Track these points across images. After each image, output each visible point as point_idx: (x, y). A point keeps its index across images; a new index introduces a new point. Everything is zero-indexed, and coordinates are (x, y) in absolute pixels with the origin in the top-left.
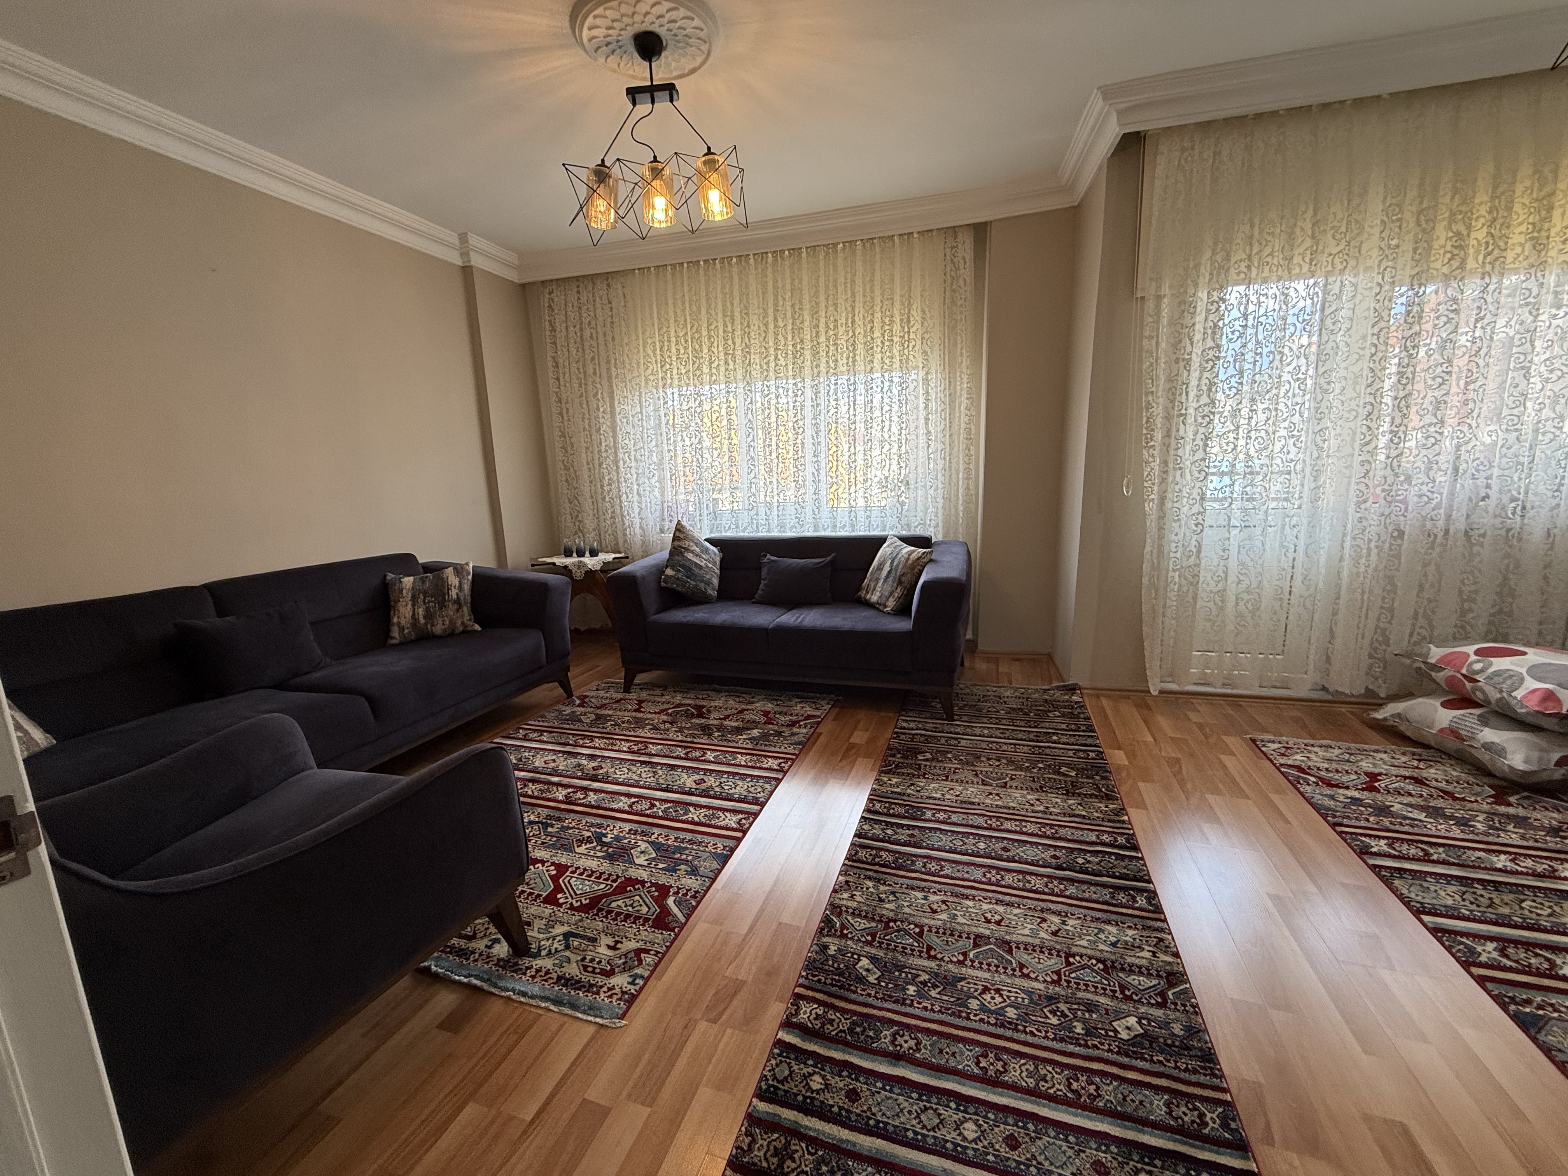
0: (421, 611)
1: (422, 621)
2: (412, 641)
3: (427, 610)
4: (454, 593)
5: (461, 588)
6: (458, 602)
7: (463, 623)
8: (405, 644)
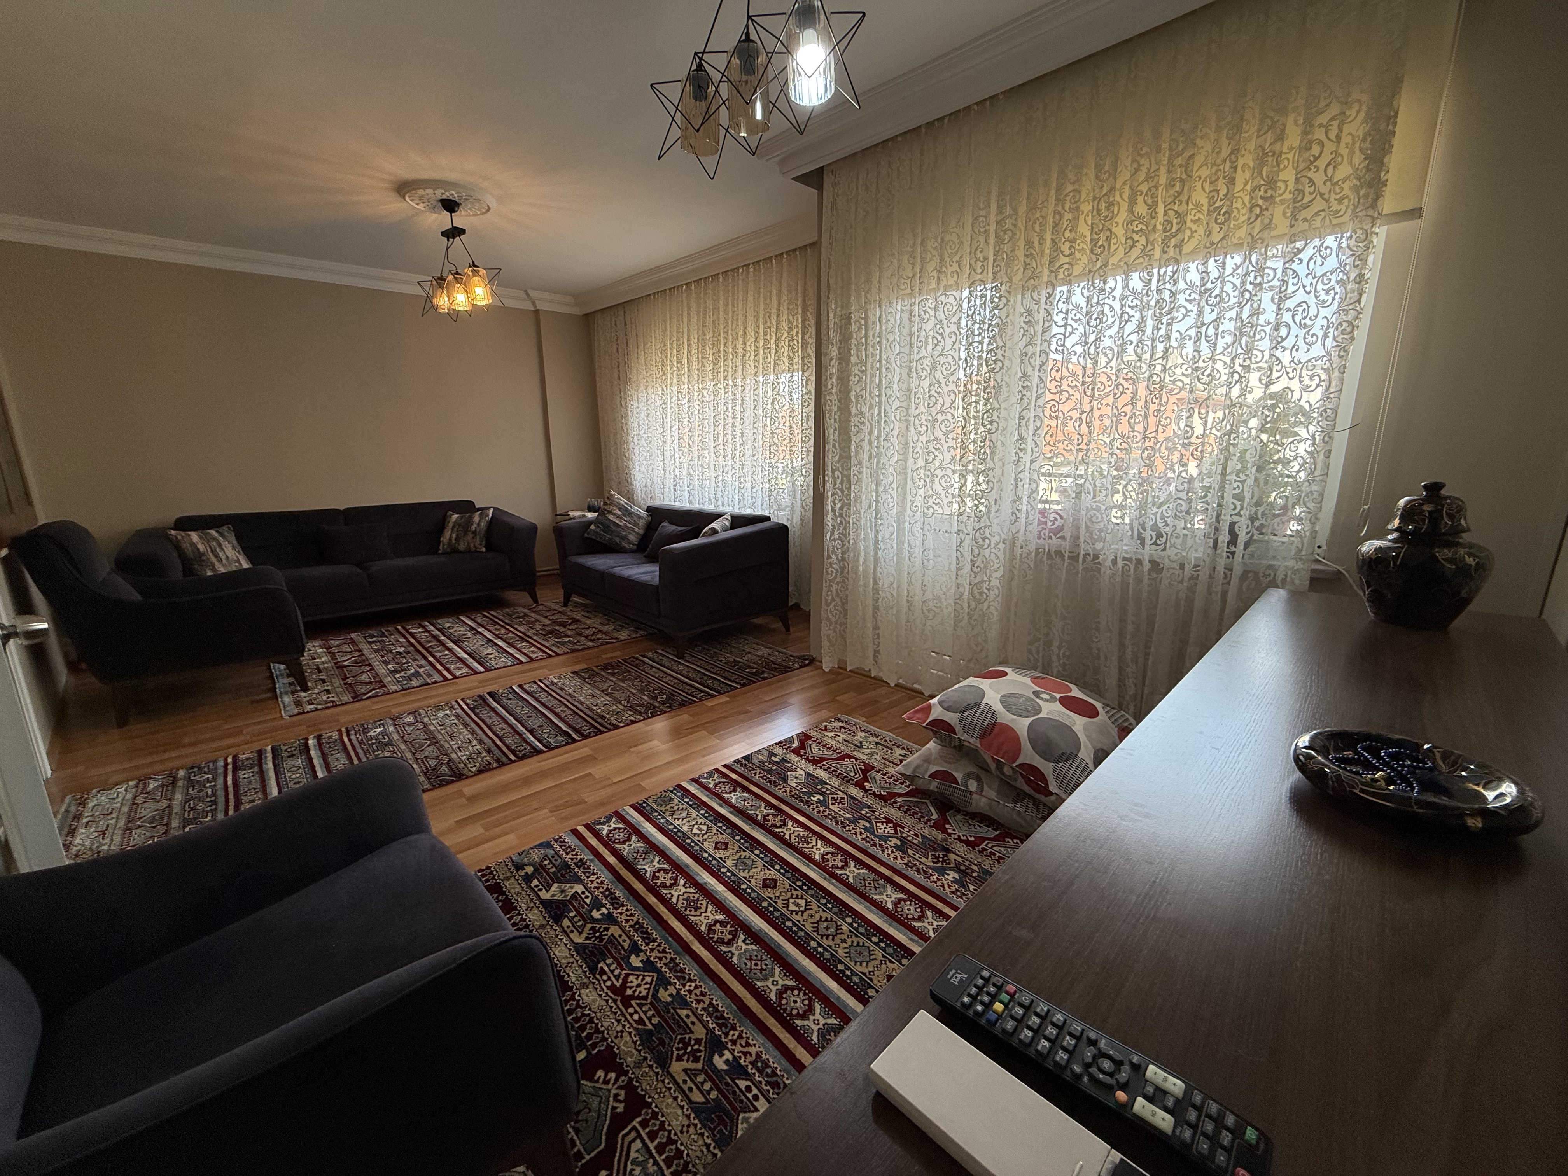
0: (454, 536)
1: (454, 542)
2: (448, 553)
3: (457, 536)
4: (474, 527)
5: (479, 524)
6: (474, 533)
7: (475, 546)
8: (443, 554)
